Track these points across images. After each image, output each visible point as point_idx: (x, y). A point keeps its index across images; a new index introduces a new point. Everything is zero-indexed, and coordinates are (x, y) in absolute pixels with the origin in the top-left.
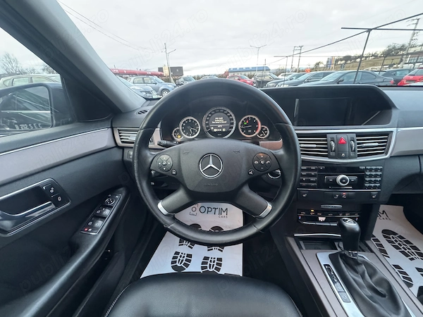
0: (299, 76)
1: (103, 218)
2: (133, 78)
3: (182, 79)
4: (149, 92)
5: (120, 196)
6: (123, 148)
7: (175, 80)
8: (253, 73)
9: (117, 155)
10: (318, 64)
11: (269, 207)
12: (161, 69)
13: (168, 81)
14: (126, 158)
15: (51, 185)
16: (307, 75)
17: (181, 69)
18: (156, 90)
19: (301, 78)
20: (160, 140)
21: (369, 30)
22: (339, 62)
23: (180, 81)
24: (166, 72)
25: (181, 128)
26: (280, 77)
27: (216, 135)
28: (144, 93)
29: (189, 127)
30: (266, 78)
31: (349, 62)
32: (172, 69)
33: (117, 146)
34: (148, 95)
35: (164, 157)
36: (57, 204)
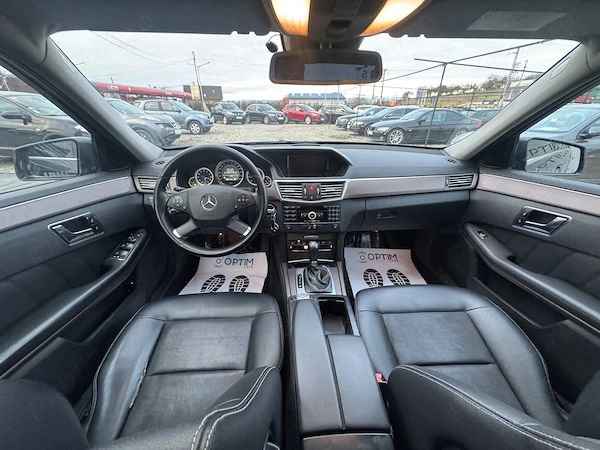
0: (377, 111)
1: (128, 250)
2: (143, 102)
3: (220, 107)
4: (169, 125)
5: (141, 235)
6: (143, 194)
7: (209, 106)
8: (320, 103)
9: (138, 200)
10: (407, 94)
11: (249, 228)
12: (187, 88)
13: (198, 107)
14: (146, 202)
15: (91, 216)
16: (387, 110)
17: (218, 89)
18: (180, 121)
19: (379, 115)
20: (176, 186)
21: (445, 64)
22: (433, 94)
23: (216, 108)
24: (195, 93)
25: (196, 177)
26: (355, 110)
27: (227, 183)
28: (162, 127)
29: (204, 176)
30: (338, 112)
31: (444, 94)
32: (205, 89)
33: (137, 192)
34: (167, 129)
35: (177, 197)
36: (95, 232)
